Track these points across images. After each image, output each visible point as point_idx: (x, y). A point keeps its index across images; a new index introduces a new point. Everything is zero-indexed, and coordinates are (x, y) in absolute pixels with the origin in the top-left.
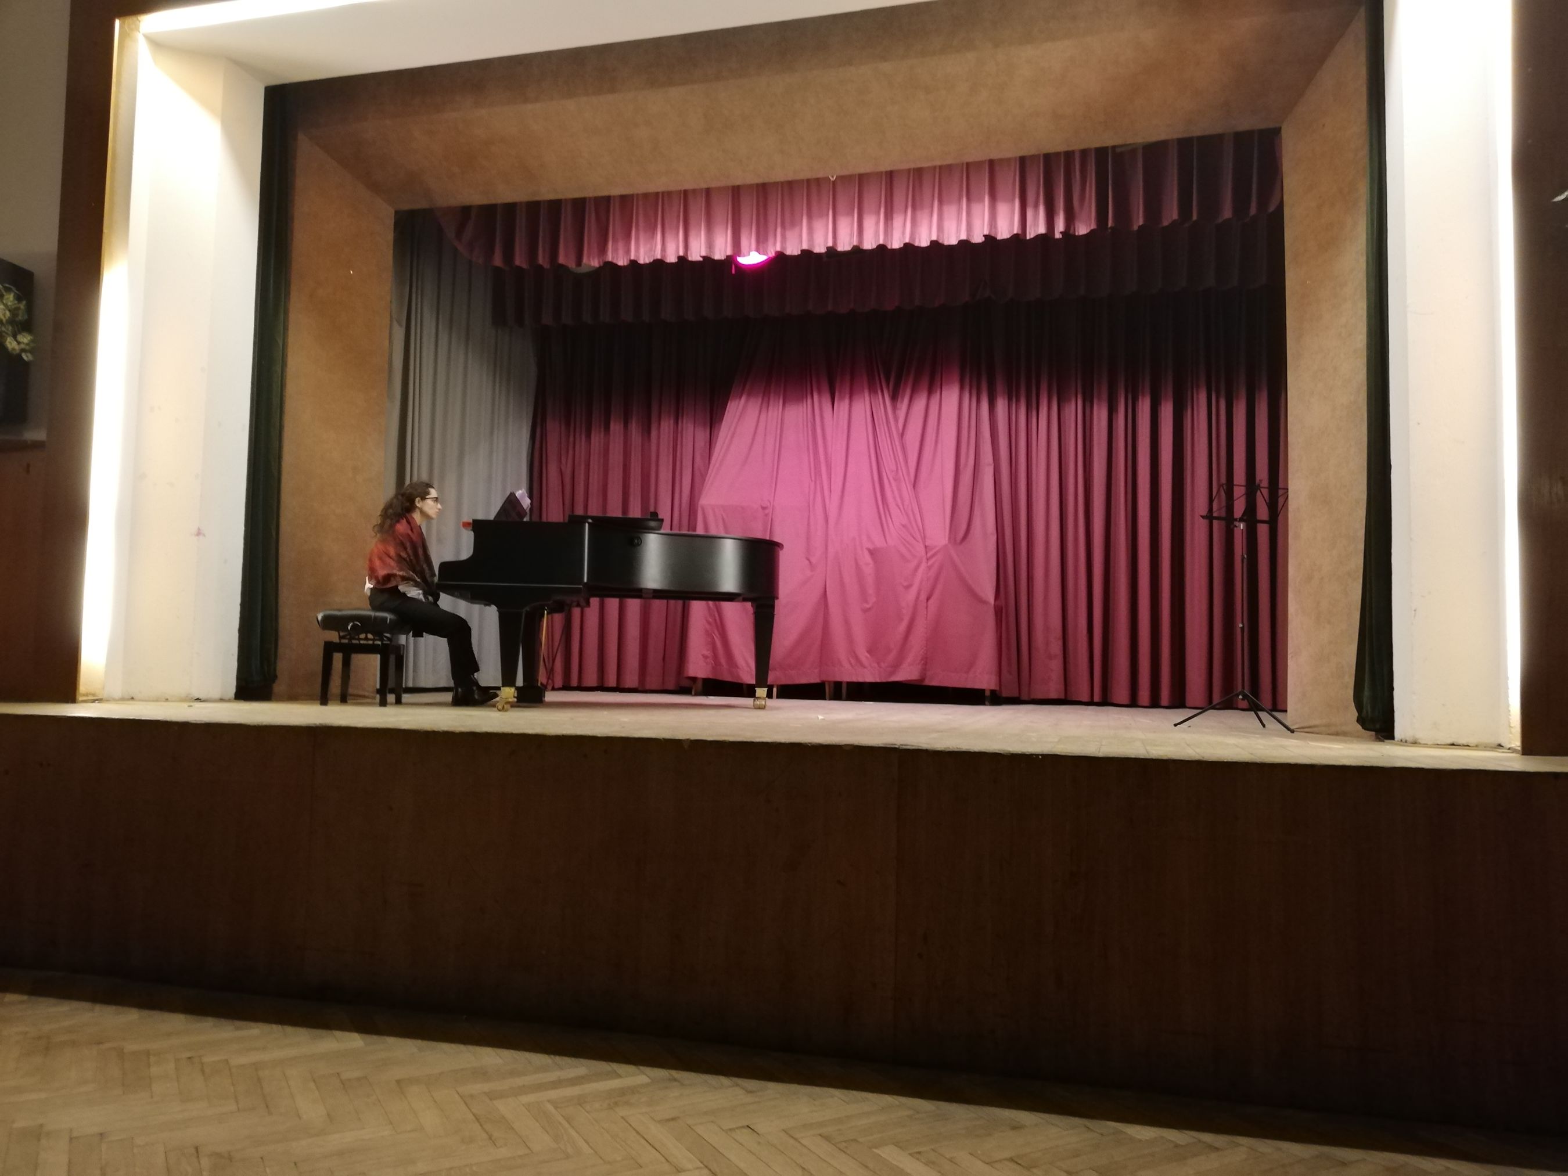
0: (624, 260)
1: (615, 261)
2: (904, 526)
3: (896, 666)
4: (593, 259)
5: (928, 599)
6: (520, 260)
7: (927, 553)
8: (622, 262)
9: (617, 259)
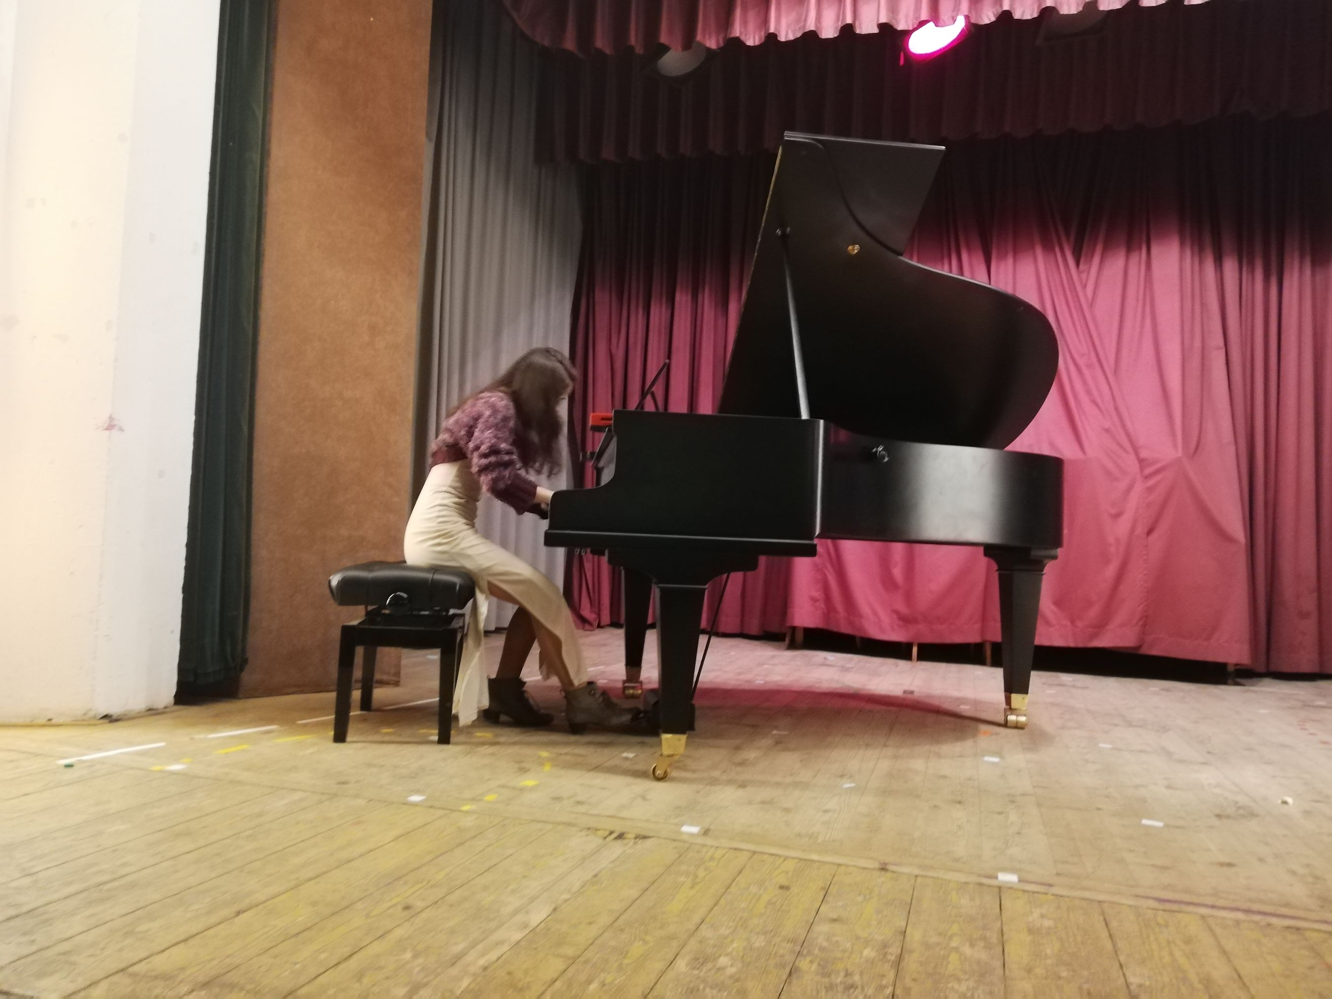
0: (754, 37)
1: (743, 38)
2: (1107, 431)
3: (1100, 626)
4: (710, 38)
5: (1150, 532)
6: (602, 41)
7: (1142, 469)
8: (752, 40)
9: (746, 35)
